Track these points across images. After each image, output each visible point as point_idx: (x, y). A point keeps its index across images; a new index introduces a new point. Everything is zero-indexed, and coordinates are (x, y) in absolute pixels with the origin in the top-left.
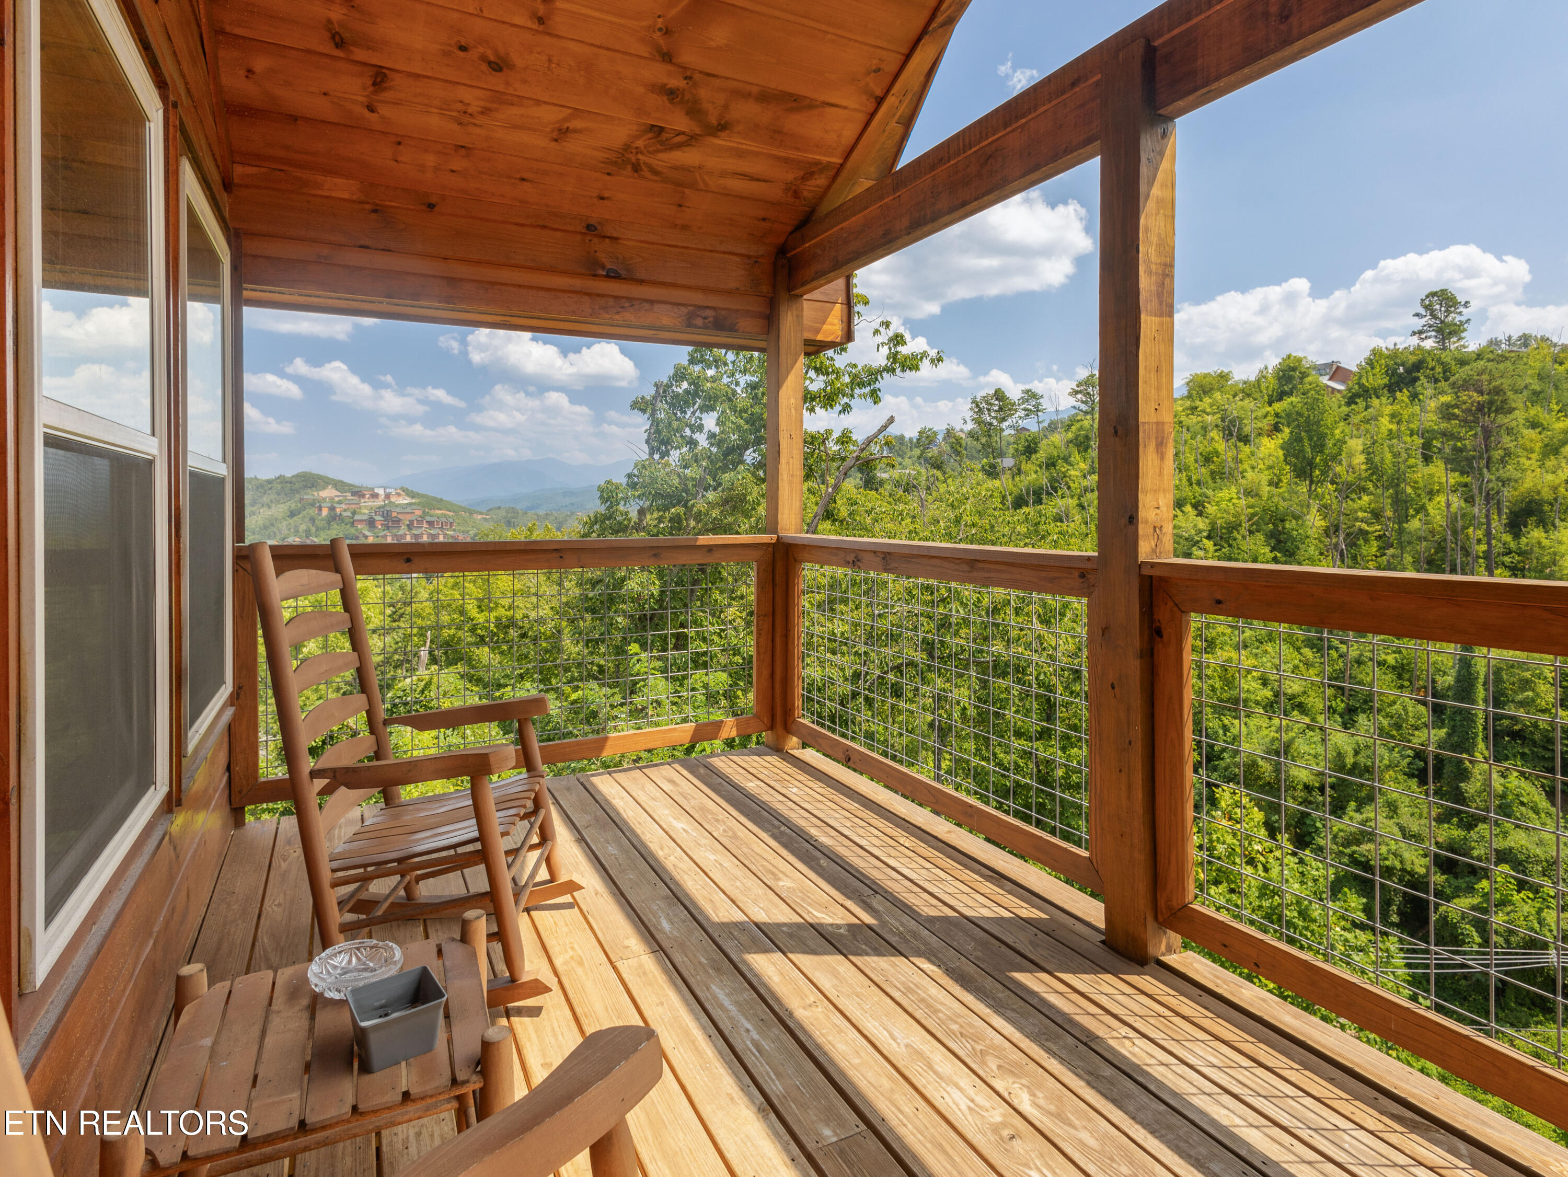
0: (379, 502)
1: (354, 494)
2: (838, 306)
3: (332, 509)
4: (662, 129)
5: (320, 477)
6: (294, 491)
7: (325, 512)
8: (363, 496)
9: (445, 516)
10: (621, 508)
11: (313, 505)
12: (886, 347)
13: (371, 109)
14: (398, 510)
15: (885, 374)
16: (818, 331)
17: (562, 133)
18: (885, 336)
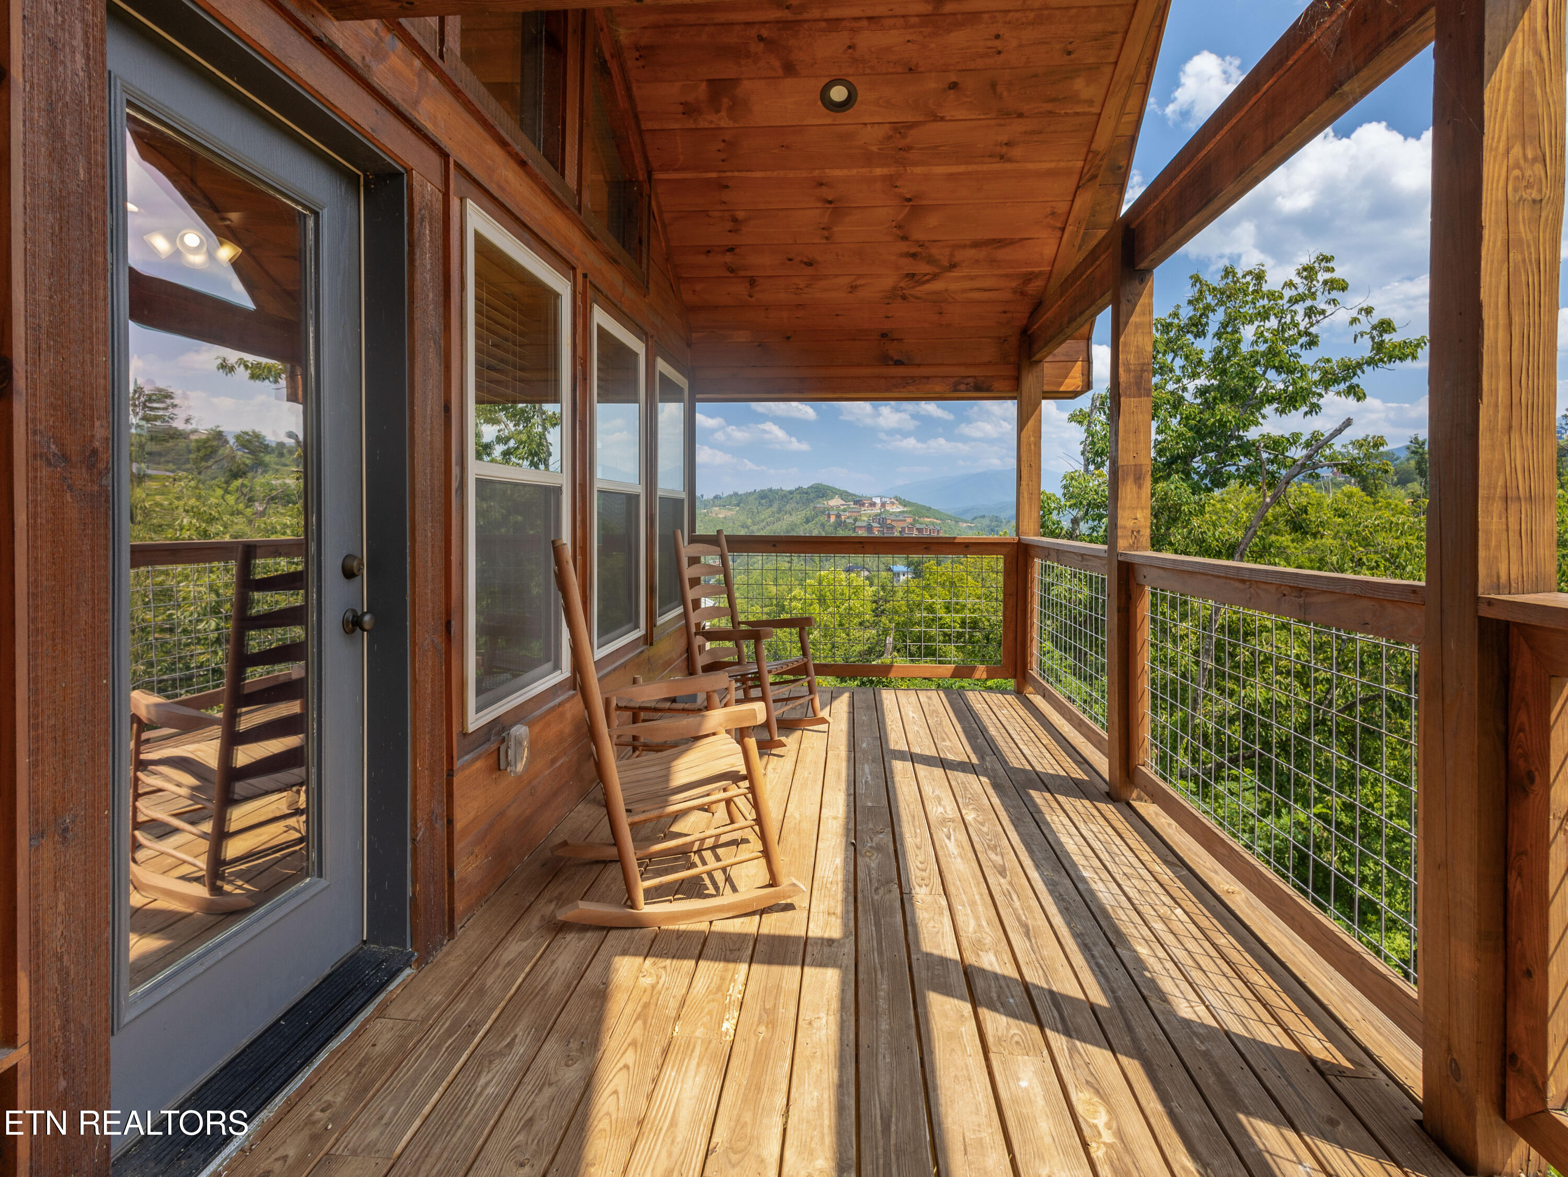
0: (876, 510)
1: (856, 503)
2: (1079, 363)
3: (838, 516)
4: (914, 275)
5: (829, 488)
6: (810, 501)
7: (833, 519)
8: (863, 505)
9: (933, 523)
10: (1054, 517)
11: (823, 512)
12: (1367, 337)
13: (751, 296)
14: (893, 517)
15: (1365, 367)
16: (1061, 384)
17: (853, 288)
18: (1365, 324)
